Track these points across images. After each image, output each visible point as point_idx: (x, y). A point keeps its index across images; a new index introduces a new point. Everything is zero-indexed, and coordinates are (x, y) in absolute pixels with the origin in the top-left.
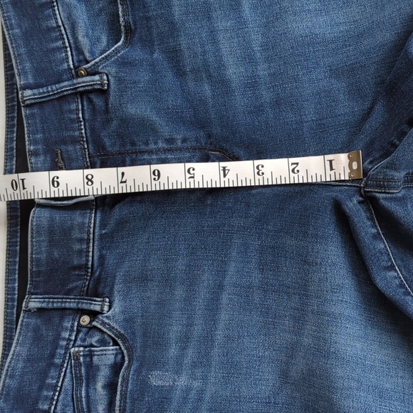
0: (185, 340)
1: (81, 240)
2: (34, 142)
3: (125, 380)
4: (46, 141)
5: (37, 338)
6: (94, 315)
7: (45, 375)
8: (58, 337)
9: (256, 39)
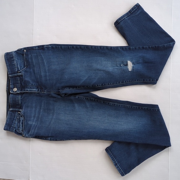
0: (34, 117)
1: (18, 100)
2: (11, 83)
3: (24, 123)
4: (13, 83)
5: (11, 115)
6: (20, 111)
7: (13, 121)
8: (15, 115)
9: (47, 69)
